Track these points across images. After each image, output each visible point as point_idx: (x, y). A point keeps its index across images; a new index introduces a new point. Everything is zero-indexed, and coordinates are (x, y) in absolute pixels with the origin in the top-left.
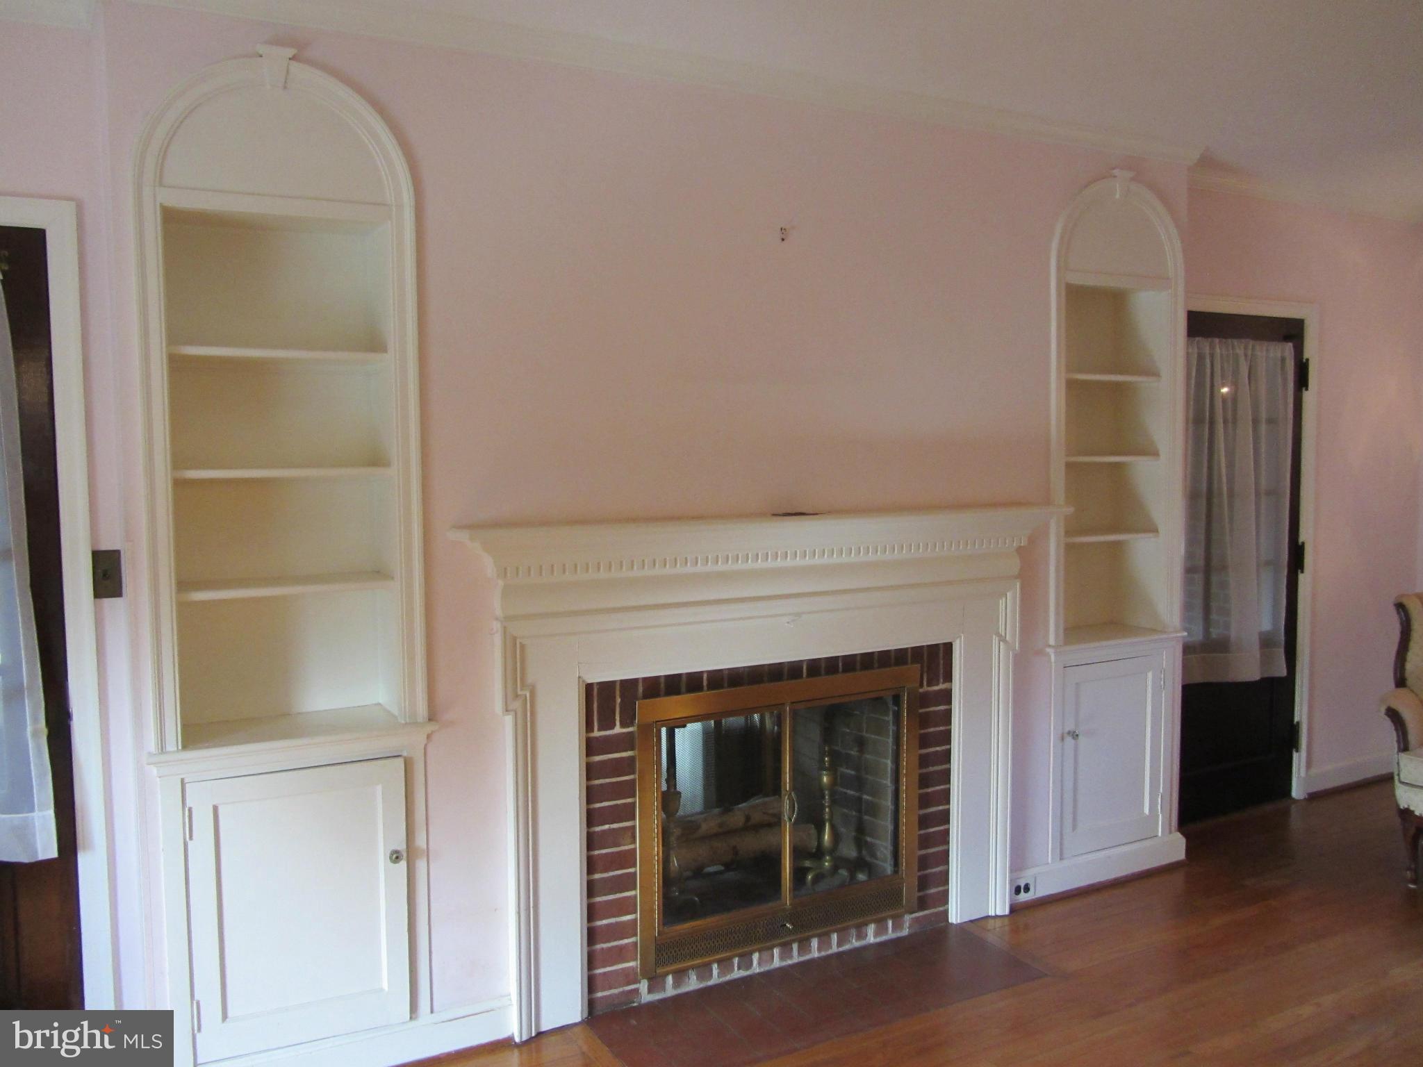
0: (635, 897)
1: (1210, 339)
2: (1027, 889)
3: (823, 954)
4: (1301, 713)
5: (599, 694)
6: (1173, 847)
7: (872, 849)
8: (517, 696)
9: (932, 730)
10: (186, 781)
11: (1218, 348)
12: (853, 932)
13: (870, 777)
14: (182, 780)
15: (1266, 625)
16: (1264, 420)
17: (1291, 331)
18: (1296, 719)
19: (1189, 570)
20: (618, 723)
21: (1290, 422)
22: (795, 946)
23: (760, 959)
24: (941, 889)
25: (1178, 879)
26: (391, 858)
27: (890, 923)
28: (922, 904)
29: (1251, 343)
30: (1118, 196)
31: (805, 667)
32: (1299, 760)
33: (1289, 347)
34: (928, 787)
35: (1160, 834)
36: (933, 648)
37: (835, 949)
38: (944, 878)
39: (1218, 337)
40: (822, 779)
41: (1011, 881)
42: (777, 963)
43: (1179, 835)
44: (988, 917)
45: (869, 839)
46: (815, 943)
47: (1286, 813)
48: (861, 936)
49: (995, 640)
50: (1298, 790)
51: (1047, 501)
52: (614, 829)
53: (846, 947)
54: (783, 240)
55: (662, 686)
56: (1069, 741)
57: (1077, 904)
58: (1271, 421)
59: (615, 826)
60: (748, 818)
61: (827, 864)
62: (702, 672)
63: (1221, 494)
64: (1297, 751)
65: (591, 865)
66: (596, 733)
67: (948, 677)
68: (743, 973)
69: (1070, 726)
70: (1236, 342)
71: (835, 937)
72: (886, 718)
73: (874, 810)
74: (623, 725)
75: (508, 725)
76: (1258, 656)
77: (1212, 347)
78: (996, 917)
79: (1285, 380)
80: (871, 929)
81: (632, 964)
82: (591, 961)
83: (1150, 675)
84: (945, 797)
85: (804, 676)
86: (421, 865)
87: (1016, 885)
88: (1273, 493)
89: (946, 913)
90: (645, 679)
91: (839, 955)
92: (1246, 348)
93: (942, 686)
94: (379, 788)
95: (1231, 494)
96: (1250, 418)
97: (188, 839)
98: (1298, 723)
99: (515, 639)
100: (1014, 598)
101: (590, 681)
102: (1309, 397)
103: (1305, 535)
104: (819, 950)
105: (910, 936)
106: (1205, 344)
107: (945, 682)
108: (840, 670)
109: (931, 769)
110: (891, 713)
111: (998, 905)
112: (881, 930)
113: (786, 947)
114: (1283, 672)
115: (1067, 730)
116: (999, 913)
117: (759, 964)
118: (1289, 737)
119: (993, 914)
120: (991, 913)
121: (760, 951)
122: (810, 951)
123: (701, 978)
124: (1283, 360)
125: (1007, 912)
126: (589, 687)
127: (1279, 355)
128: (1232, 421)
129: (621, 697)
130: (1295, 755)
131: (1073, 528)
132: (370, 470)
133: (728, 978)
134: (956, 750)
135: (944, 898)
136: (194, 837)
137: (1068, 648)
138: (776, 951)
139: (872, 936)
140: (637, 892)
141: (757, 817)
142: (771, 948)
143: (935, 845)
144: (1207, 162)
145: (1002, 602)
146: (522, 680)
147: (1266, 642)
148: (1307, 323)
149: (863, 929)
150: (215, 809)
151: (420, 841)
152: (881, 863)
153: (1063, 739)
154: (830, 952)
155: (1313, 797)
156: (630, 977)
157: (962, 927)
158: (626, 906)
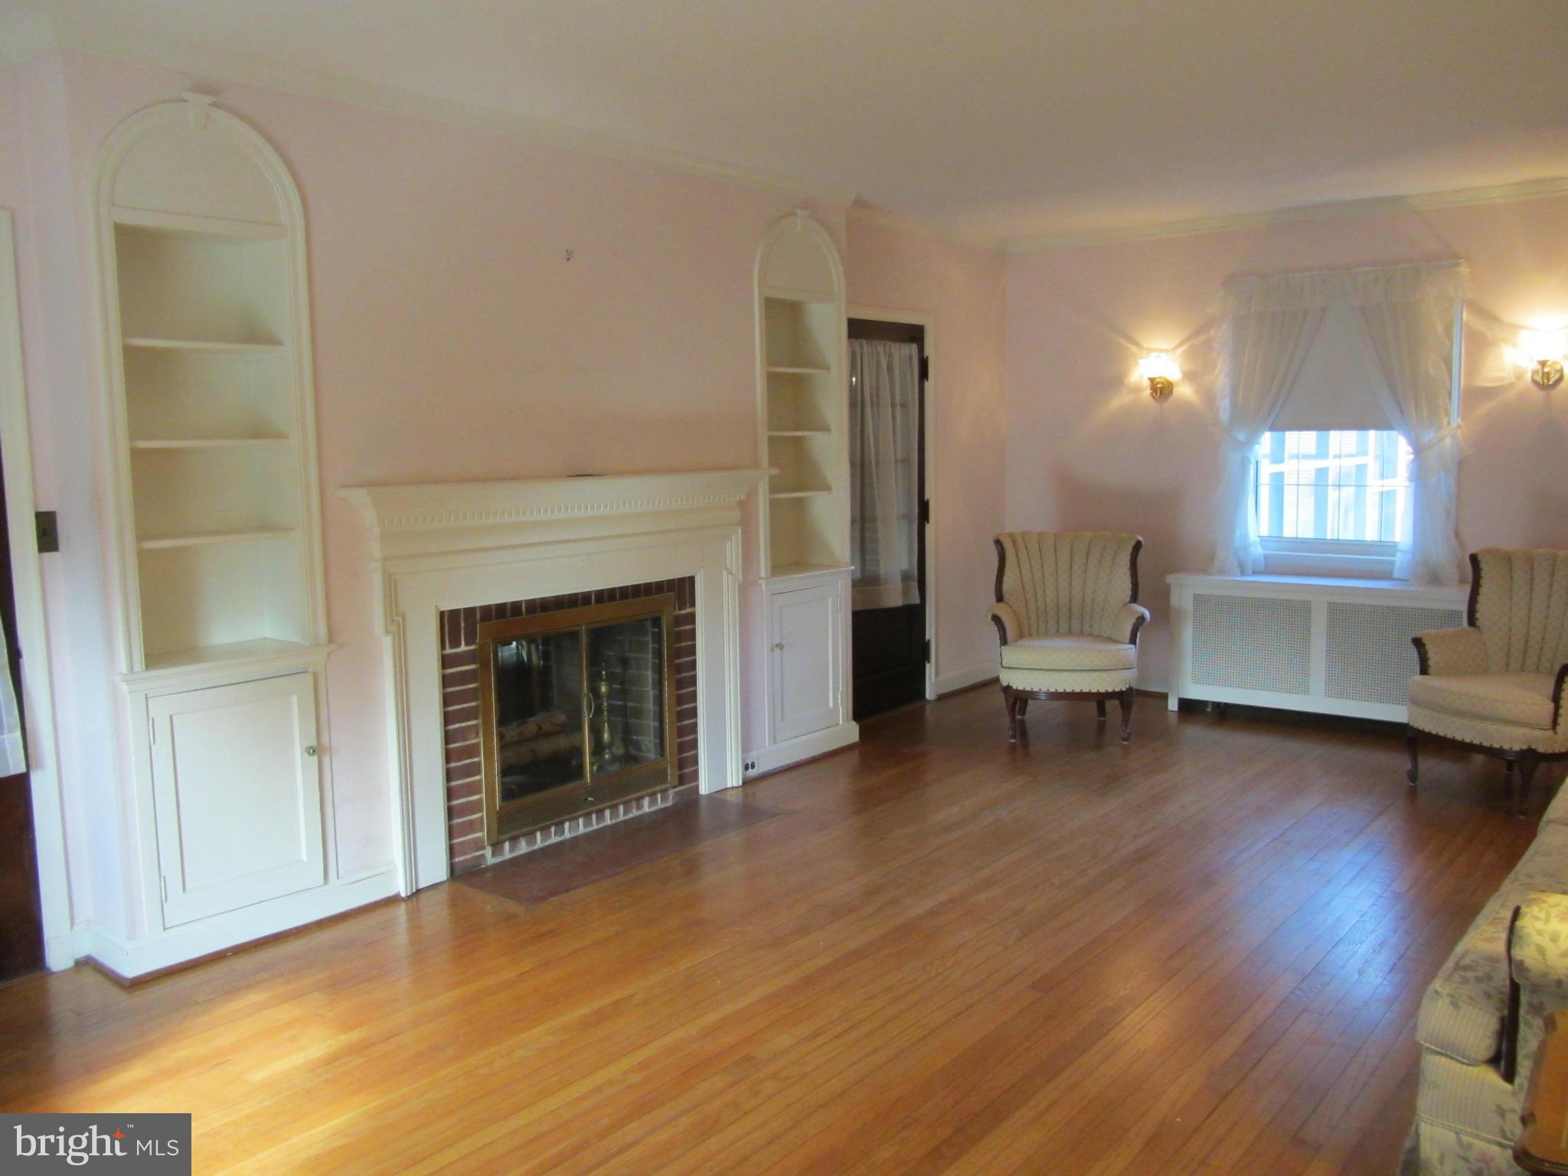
0: (480, 781)
1: (859, 341)
2: (753, 767)
3: (614, 821)
4: (930, 634)
5: (449, 617)
6: (851, 733)
7: (637, 746)
8: (393, 621)
9: (684, 644)
10: (149, 696)
11: (866, 347)
12: (634, 803)
13: (634, 688)
14: (146, 695)
15: (905, 566)
16: (898, 404)
17: (914, 334)
18: (927, 637)
19: (853, 522)
20: (463, 642)
21: (917, 402)
22: (594, 816)
23: (570, 826)
24: (693, 769)
25: (854, 757)
26: (309, 752)
27: (659, 796)
28: (682, 780)
29: (888, 343)
30: (798, 229)
31: (593, 597)
32: (930, 669)
33: (914, 347)
34: (683, 688)
35: (841, 723)
36: (682, 580)
37: (622, 818)
38: (695, 761)
39: (865, 338)
40: (600, 689)
41: (743, 760)
42: (582, 830)
43: (854, 723)
44: (727, 789)
45: (635, 738)
46: (607, 813)
47: (922, 709)
48: (639, 807)
49: (725, 573)
50: (930, 694)
51: (756, 464)
52: (462, 727)
53: (630, 816)
54: (568, 259)
55: (494, 613)
56: (777, 651)
57: (784, 777)
58: (904, 405)
59: (463, 724)
60: (540, 727)
61: (607, 756)
62: (521, 601)
63: (870, 463)
64: (929, 662)
65: (449, 757)
66: (448, 651)
67: (693, 604)
68: (558, 839)
69: (777, 641)
70: (877, 342)
71: (621, 808)
72: (646, 639)
73: (638, 713)
74: (467, 644)
75: (387, 644)
76: (901, 587)
77: (862, 347)
78: (733, 788)
79: (912, 372)
80: (646, 801)
81: (479, 834)
82: (451, 833)
83: (830, 600)
84: (693, 696)
85: (593, 602)
86: (326, 760)
87: (745, 763)
88: (906, 461)
89: (697, 787)
90: (481, 607)
91: (625, 822)
92: (884, 348)
93: (689, 610)
94: (294, 699)
95: (877, 463)
96: (890, 403)
97: (152, 744)
98: (929, 640)
99: (390, 575)
100: (737, 540)
101: (442, 609)
102: (929, 385)
103: (929, 495)
104: (611, 819)
105: (674, 805)
106: (857, 344)
107: (690, 607)
108: (618, 598)
109: (683, 675)
110: (650, 634)
111: (733, 778)
112: (653, 802)
113: (588, 815)
114: (917, 601)
115: (775, 644)
116: (735, 785)
117: (570, 831)
118: (922, 652)
119: (731, 786)
120: (729, 785)
121: (569, 820)
122: (604, 820)
123: (529, 843)
124: (911, 357)
125: (741, 784)
126: (442, 614)
127: (908, 353)
128: (876, 404)
129: (465, 621)
130: (928, 666)
131: (774, 488)
132: (254, 442)
133: (548, 843)
134: (700, 661)
135: (695, 776)
136: (156, 742)
137: (775, 579)
138: (581, 821)
139: (647, 807)
140: (481, 777)
141: (547, 727)
142: (577, 818)
143: (688, 735)
144: (860, 203)
145: (728, 544)
146: (396, 608)
147: (906, 577)
148: (926, 329)
149: (641, 801)
150: (171, 718)
151: (325, 741)
152: (645, 754)
153: (772, 650)
154: (618, 820)
155: (942, 698)
156: (478, 845)
157: (711, 797)
158: (474, 789)
